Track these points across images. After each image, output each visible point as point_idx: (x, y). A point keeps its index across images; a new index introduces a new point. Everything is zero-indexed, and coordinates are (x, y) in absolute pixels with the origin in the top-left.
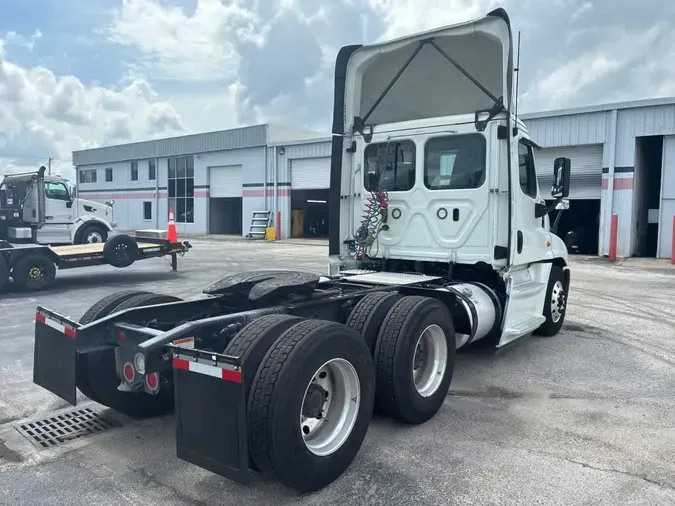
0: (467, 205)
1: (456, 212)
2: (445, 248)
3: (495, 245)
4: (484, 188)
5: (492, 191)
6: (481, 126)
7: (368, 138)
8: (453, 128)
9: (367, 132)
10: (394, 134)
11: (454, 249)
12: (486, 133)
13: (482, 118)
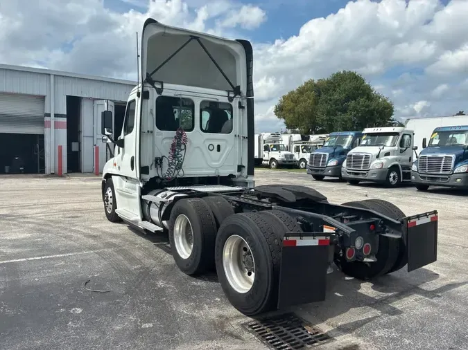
0: (224, 143)
1: (219, 146)
2: (212, 168)
3: (237, 164)
4: (232, 134)
5: (236, 136)
6: (231, 99)
7: (159, 91)
8: (217, 97)
9: (158, 86)
10: (183, 93)
11: (217, 169)
12: (233, 104)
13: (232, 95)
